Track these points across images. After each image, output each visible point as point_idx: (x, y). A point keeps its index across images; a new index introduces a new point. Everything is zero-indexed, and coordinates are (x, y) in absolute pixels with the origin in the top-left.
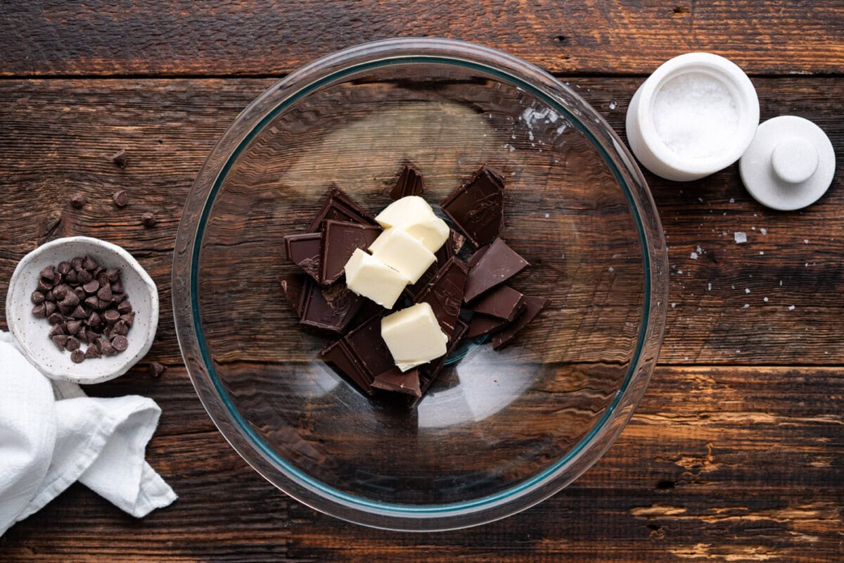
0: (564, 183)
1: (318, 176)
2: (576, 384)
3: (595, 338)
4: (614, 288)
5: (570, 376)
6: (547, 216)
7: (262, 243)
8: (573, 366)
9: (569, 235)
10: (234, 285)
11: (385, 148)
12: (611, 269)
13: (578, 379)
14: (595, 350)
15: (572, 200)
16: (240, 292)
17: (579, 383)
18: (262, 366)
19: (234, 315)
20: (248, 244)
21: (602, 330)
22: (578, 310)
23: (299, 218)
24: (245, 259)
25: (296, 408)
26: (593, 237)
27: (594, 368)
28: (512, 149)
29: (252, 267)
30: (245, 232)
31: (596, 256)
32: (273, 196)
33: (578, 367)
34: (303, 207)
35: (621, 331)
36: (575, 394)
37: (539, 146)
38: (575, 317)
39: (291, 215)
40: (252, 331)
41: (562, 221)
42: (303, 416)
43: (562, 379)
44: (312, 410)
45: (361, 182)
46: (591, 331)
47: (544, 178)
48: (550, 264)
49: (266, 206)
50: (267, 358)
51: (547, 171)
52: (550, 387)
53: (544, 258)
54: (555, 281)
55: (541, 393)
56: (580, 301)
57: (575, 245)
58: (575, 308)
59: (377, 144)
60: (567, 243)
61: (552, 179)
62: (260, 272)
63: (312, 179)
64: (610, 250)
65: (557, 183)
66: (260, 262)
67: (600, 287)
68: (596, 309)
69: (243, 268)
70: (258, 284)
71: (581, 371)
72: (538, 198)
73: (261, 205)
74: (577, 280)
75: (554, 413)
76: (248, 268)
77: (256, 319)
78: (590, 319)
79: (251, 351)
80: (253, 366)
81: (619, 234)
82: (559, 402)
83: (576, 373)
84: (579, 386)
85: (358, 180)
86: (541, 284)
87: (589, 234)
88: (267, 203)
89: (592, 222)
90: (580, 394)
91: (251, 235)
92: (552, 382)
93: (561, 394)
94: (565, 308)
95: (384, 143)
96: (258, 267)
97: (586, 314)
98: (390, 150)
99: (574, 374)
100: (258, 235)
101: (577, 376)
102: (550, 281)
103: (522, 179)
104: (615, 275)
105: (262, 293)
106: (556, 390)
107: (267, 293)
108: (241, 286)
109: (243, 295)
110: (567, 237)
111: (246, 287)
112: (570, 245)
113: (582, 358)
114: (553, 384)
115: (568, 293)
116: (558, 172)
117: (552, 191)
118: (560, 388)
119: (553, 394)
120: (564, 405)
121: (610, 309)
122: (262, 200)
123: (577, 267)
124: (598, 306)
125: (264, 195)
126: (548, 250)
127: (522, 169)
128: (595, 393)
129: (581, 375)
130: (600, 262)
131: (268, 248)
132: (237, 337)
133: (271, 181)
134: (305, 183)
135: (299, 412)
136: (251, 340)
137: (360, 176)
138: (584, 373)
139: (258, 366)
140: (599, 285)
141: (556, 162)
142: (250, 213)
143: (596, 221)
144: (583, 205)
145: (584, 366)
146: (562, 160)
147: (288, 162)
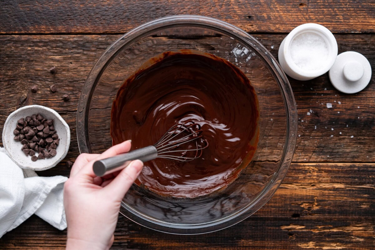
2: (256, 171)
3: (265, 150)
4: (273, 128)
5: (253, 167)
8: (255, 162)
10: (104, 126)
12: (272, 120)
14: (264, 156)
16: (106, 129)
17: (258, 170)
19: (104, 140)
20: (110, 108)
21: (268, 146)
24: (109, 115)
26: (264, 105)
27: (264, 164)
30: (109, 103)
31: (265, 114)
33: (257, 163)
35: (276, 147)
37: (240, 64)
43: (250, 168)
46: (263, 147)
52: (244, 172)
69: (108, 119)
71: (258, 165)
73: (116, 91)
83: (256, 166)
87: (262, 104)
89: (263, 98)
93: (249, 175)
104: (274, 122)
108: (107, 127)
109: (108, 131)
111: (109, 128)
113: (258, 159)
114: (246, 171)
121: (271, 137)
122: (116, 89)
124: (266, 136)
125: (117, 86)
128: (264, 175)
129: (258, 167)
130: (267, 116)
133: (120, 81)
138: (260, 166)
140: (266, 126)
141: (248, 71)
142: (111, 94)
143: (265, 98)
144: (259, 91)
145: (260, 163)
146: (250, 71)
147: (127, 72)
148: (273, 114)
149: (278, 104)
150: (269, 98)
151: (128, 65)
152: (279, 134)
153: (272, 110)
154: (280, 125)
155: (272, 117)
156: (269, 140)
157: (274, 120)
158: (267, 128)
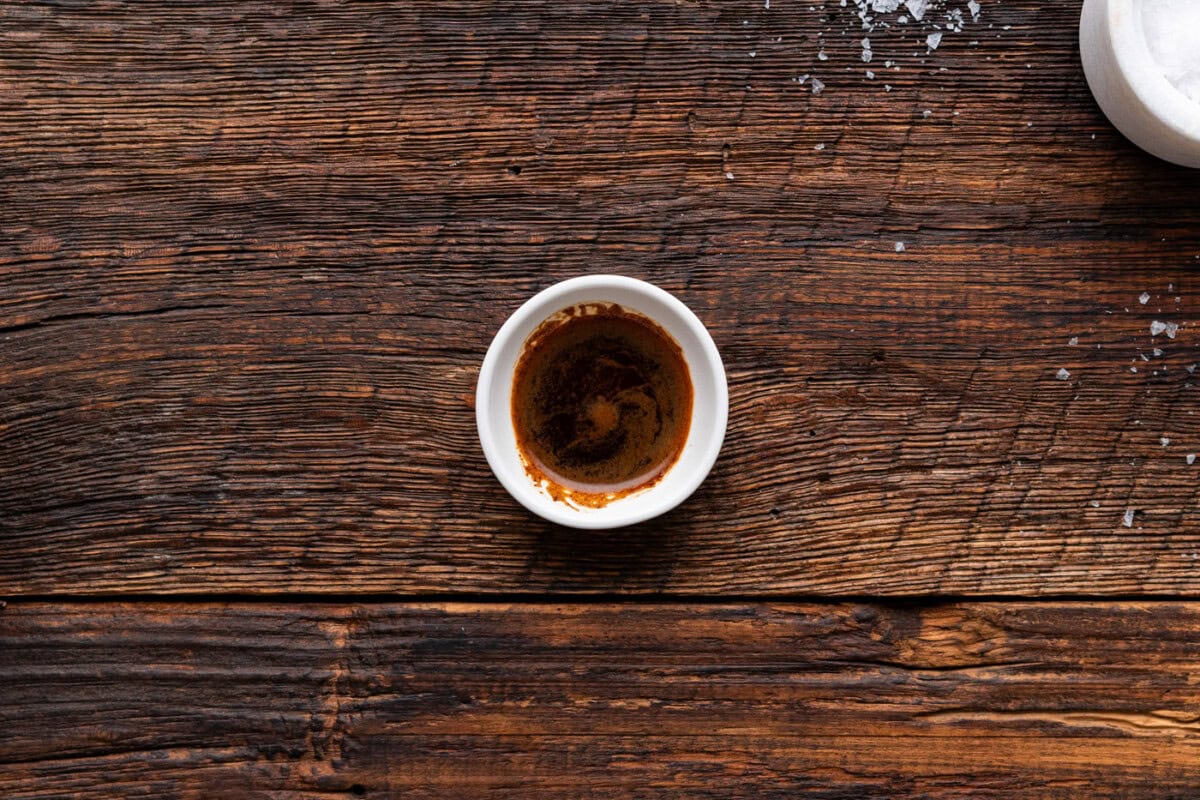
0: (942, 166)
1: (354, 151)
2: (974, 649)
3: (1018, 539)
4: (1070, 417)
5: (959, 629)
6: (900, 246)
7: (221, 311)
8: (966, 605)
9: (952, 292)
10: (145, 410)
11: (512, 87)
12: (1063, 373)
13: (979, 637)
14: (1018, 569)
15: (964, 207)
16: (163, 427)
17: (981, 646)
18: (219, 607)
19: (145, 483)
20: (185, 312)
21: (1038, 519)
22: (973, 471)
23: (310, 253)
24: (175, 349)
25: (299, 708)
26: (1014, 295)
27: (1018, 613)
28: (818, 86)
29: (197, 369)
30: (174, 285)
31: (1019, 342)
32: (245, 199)
33: (979, 608)
34: (320, 225)
35: (1081, 521)
36: (972, 673)
37: (884, 76)
38: (966, 487)
39: (290, 246)
40: (196, 522)
41: (936, 258)
42: (317, 726)
43: (935, 636)
44: (340, 711)
45: (460, 167)
46: (1007, 524)
47: (893, 155)
48: (905, 362)
49: (229, 223)
50: (230, 587)
51: (900, 140)
52: (909, 653)
53: (892, 348)
54: (918, 403)
55: (886, 670)
56: (979, 449)
57: (967, 317)
58: (967, 466)
59: (497, 75)
60: (947, 312)
61: (913, 158)
62: (216, 379)
63: (339, 161)
64: (1062, 326)
65: (925, 167)
66: (217, 356)
67: (1032, 417)
68: (1019, 468)
69: (173, 371)
70: (211, 409)
71: (986, 619)
72: (878, 205)
73: (215, 218)
74: (971, 399)
75: (922, 720)
76: (184, 370)
77: (205, 494)
78: (1004, 493)
79: (192, 570)
80: (194, 608)
81: (1072, 290)
82: (933, 692)
83: (975, 624)
84: (982, 654)
85: (453, 163)
86: (883, 408)
87: (1004, 289)
88: (231, 216)
89: (1011, 259)
90: (987, 677)
91: (192, 291)
92: (914, 642)
93: (936, 674)
94: (944, 466)
95: (512, 72)
96: (211, 368)
97: (993, 480)
98: (528, 91)
99: (967, 626)
100: (209, 291)
101: (976, 632)
102: (904, 402)
103: (839, 161)
104: (1076, 386)
105: (221, 431)
106: (923, 663)
107: (233, 431)
108: (167, 414)
109: (170, 435)
110: (948, 297)
111: (179, 416)
112: (953, 317)
113: (987, 587)
114: (914, 648)
115: (949, 430)
116: (931, 139)
117: (913, 187)
118: (933, 659)
119: (916, 673)
120: (942, 702)
121: (1061, 469)
122: (217, 207)
123: (973, 368)
124: (1025, 461)
125: (222, 195)
126: (900, 327)
127: (842, 134)
128: (1016, 671)
129: (986, 628)
130: (1031, 356)
131: (235, 324)
132: (149, 539)
133: (238, 161)
134: (322, 168)
135: (307, 717)
136: (193, 544)
137: (455, 154)
138: (994, 625)
139: (206, 608)
140: (1027, 409)
141: (927, 113)
142: (187, 237)
143: (1024, 257)
144: (991, 218)
145: (994, 608)
146: (943, 106)
147: (277, 116)
148: (1073, 342)
149: (1089, 287)
150: (1047, 252)
151: (280, 75)
152: (1092, 452)
153: (1066, 318)
154: (1098, 401)
155: (1063, 362)
156: (1049, 482)
157: (1080, 375)
158: (1031, 417)
